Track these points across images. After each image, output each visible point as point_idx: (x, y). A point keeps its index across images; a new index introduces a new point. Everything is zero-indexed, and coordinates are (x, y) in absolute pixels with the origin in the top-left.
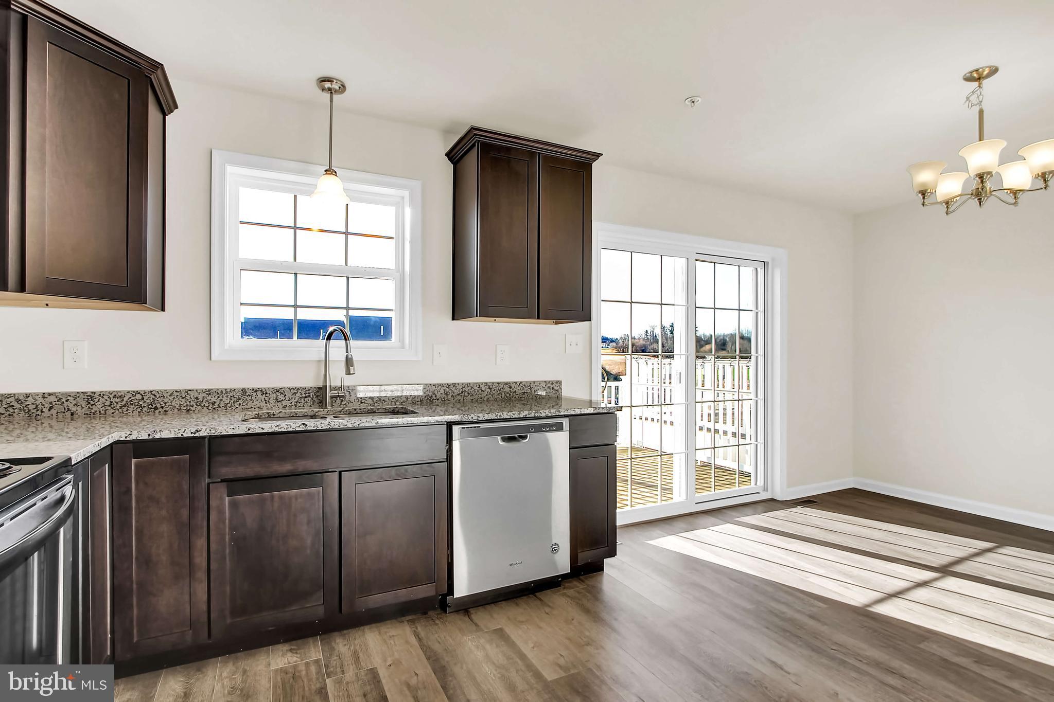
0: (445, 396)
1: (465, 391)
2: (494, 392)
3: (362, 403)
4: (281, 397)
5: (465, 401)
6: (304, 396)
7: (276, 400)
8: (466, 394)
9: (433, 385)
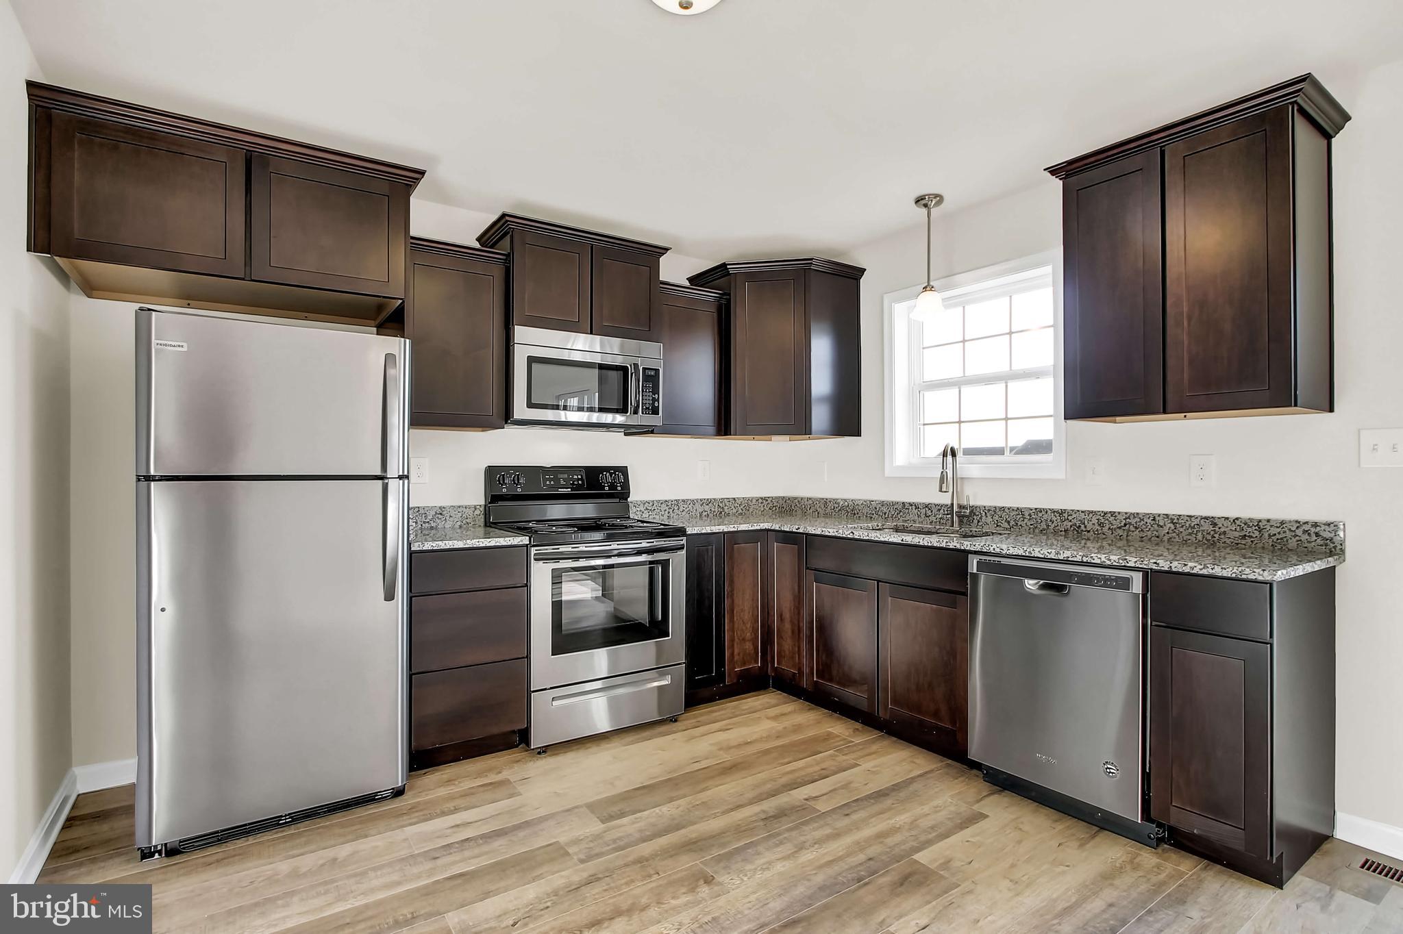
0: (1099, 528)
1: (1130, 524)
3: (997, 526)
4: (929, 513)
5: (1129, 538)
6: (946, 513)
7: (926, 514)
8: (1132, 528)
9: (1082, 512)
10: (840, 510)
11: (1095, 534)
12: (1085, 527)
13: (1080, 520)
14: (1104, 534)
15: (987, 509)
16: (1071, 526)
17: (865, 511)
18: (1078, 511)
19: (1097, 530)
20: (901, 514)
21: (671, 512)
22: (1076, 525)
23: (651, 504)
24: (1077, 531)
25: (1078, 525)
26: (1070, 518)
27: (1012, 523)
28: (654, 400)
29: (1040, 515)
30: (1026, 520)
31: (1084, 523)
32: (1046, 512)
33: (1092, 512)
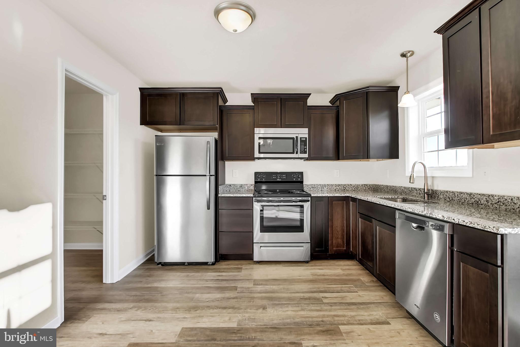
1: (501, 202)
5: (500, 209)
8: (501, 204)
9: (479, 194)
10: (392, 190)
11: (485, 206)
12: (481, 202)
13: (478, 199)
14: (489, 206)
15: (441, 191)
16: (474, 201)
17: (399, 190)
18: (477, 194)
19: (486, 204)
20: (411, 192)
21: (322, 189)
22: (476, 201)
23: (314, 185)
24: (477, 204)
25: (477, 201)
26: (474, 197)
27: (451, 199)
28: (305, 149)
29: (462, 195)
30: (456, 198)
31: (480, 200)
32: (464, 194)
33: (483, 195)
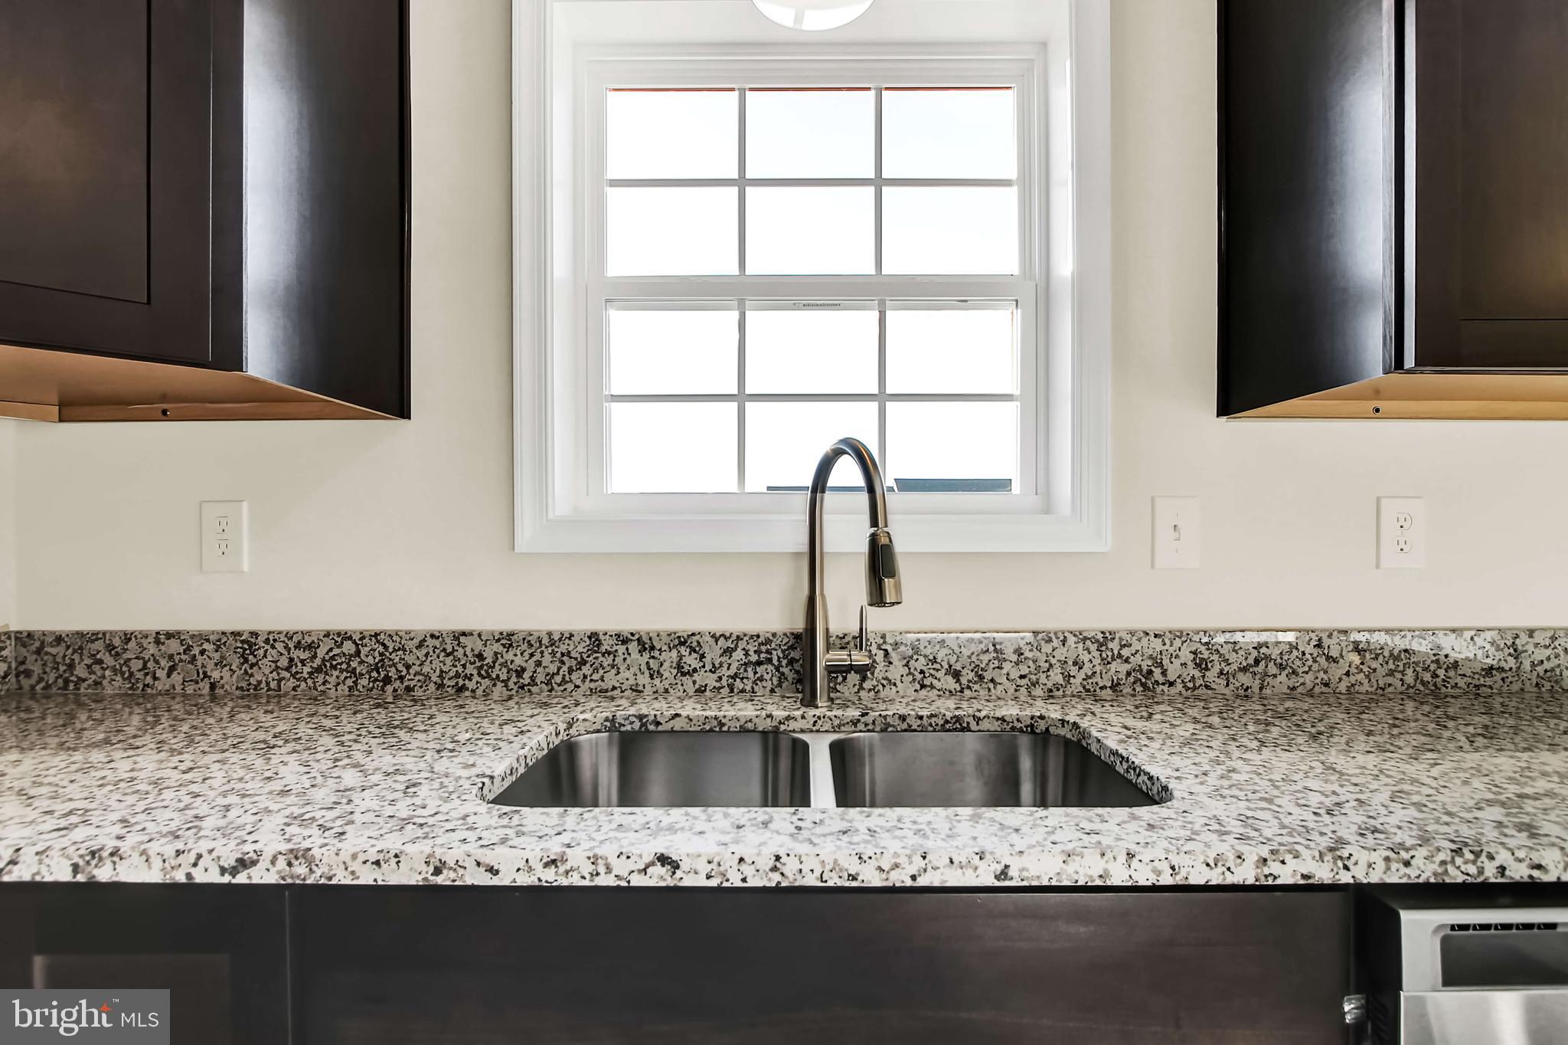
0: (1197, 674)
1: (1268, 658)
2: (1374, 665)
3: (923, 686)
4: (691, 661)
5: (1267, 691)
6: (754, 658)
7: (679, 667)
8: (1273, 669)
9: (1156, 636)
10: (319, 670)
11: (1186, 688)
12: (1164, 673)
13: (1151, 657)
14: (1207, 687)
15: (889, 640)
18: (1146, 633)
19: (1192, 680)
20: (586, 670)
22: (1141, 670)
24: (1143, 685)
25: (1145, 668)
26: (1125, 652)
27: (967, 675)
29: (1047, 648)
30: (1007, 666)
31: (1161, 665)
32: (1064, 642)
33: (1181, 635)
